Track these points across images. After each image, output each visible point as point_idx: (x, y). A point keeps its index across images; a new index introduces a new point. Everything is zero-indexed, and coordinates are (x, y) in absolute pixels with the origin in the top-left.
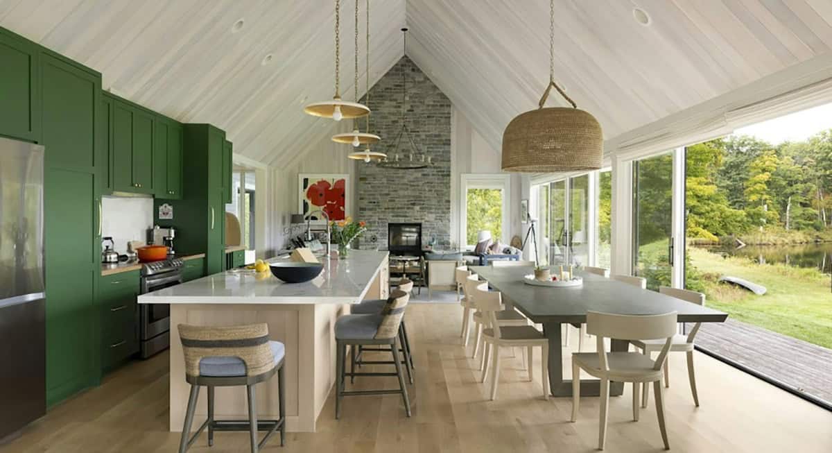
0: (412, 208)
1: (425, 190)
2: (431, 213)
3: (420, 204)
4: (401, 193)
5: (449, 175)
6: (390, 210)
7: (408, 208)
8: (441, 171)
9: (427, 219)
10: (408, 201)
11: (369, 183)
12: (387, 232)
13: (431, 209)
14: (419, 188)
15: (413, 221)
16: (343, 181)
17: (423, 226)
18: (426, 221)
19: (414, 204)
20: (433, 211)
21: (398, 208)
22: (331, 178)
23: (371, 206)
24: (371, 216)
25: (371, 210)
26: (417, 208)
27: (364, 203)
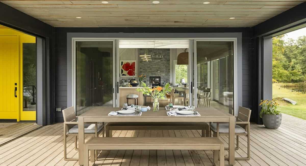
0: (157, 72)
1: (161, 66)
2: (164, 73)
3: (160, 70)
4: (154, 66)
5: (169, 61)
6: (150, 72)
7: (156, 72)
8: (166, 59)
9: (162, 75)
10: (156, 69)
11: (143, 63)
12: (149, 80)
13: (163, 72)
14: (160, 65)
15: (158, 76)
16: (134, 63)
17: (161, 77)
18: (162, 76)
19: (158, 70)
20: (164, 72)
21: (153, 72)
22: (131, 62)
23: (144, 71)
24: (144, 74)
25: (144, 72)
26: (159, 71)
27: (142, 70)
